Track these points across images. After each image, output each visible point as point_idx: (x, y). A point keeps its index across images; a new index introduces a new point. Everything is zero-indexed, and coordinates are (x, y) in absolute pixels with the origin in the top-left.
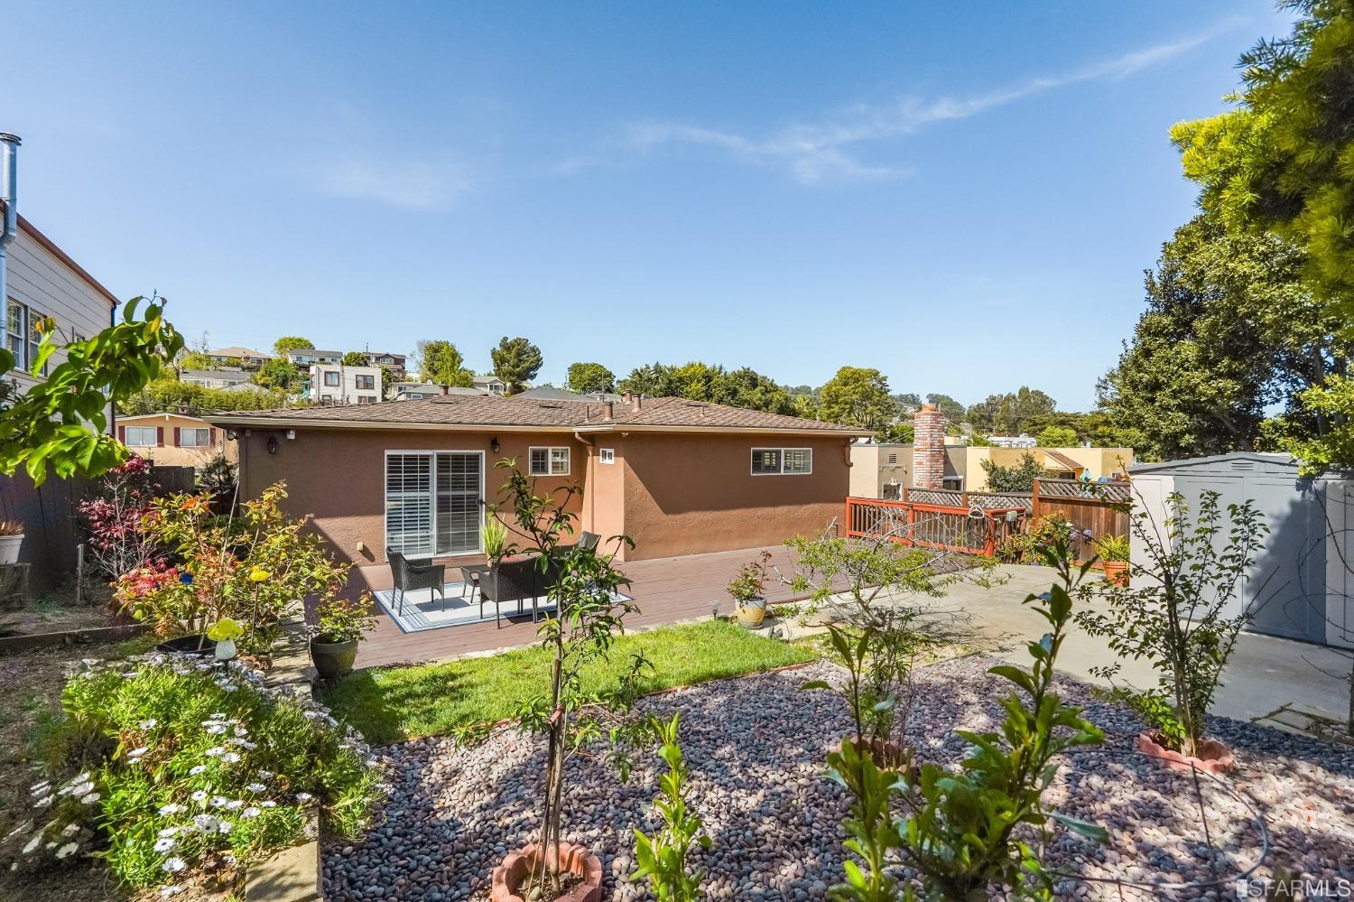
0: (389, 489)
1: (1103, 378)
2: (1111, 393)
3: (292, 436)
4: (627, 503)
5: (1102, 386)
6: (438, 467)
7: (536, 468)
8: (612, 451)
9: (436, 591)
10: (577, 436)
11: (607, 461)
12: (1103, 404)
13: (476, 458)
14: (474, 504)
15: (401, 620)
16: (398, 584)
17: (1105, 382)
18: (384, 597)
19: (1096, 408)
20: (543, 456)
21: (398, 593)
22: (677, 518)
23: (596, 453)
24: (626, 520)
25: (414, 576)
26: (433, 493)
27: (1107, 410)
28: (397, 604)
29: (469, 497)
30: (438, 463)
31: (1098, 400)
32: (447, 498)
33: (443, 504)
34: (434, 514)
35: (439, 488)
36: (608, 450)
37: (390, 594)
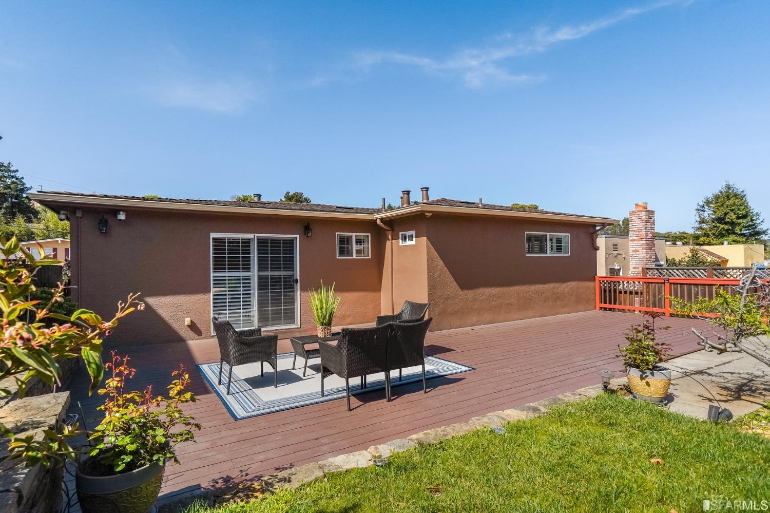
0: (214, 269)
1: (701, 204)
2: (708, 214)
3: (122, 216)
4: (430, 278)
5: (701, 209)
6: (259, 250)
7: (342, 252)
8: (413, 233)
9: (266, 364)
10: (379, 222)
11: (408, 243)
12: (702, 221)
13: (291, 242)
14: (289, 283)
15: (230, 400)
16: (225, 357)
17: (703, 206)
18: (210, 371)
19: (697, 225)
20: (348, 241)
21: (226, 367)
22: (470, 293)
23: (395, 237)
24: (429, 294)
25: (245, 348)
26: (254, 273)
27: (704, 226)
28: (225, 379)
29: (285, 277)
30: (258, 246)
31: (698, 219)
32: (266, 277)
33: (263, 284)
34: (255, 292)
35: (260, 269)
36: (408, 233)
37: (216, 368)
